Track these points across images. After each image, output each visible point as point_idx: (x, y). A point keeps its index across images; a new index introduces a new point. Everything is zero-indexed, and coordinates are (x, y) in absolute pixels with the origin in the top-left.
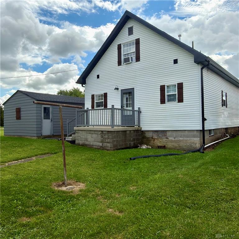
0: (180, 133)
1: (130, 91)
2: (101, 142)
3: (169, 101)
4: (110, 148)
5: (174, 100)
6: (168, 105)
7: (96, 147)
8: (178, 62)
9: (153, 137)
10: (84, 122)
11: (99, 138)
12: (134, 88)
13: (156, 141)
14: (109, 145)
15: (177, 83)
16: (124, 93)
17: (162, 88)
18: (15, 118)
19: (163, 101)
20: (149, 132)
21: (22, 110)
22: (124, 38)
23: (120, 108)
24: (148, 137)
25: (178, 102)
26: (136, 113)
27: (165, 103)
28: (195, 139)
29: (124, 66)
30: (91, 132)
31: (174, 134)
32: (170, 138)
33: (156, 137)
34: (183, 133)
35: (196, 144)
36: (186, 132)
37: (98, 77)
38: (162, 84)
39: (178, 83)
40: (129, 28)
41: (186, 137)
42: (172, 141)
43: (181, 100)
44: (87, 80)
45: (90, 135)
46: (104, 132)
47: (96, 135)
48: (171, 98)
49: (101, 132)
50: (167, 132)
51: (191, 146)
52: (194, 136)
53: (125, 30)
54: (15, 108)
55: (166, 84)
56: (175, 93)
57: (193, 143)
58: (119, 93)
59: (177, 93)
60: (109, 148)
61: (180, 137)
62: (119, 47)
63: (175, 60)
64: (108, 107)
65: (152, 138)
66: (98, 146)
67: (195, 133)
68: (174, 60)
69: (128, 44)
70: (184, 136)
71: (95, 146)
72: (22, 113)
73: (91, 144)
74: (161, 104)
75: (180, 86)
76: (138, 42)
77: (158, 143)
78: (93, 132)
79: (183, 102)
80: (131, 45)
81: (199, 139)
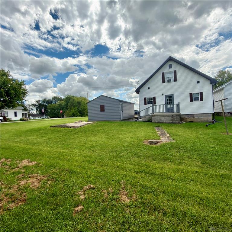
0: (201, 115)
3: (194, 100)
5: (198, 100)
6: (194, 102)
7: (168, 123)
8: (200, 83)
11: (171, 118)
12: (173, 94)
13: (187, 119)
14: (177, 121)
15: (199, 92)
16: (167, 97)
17: (191, 95)
19: (191, 100)
22: (166, 70)
25: (200, 101)
26: (175, 106)
27: (192, 101)
29: (166, 84)
31: (198, 115)
32: (195, 118)
33: (187, 118)
36: (205, 114)
37: (149, 88)
38: (191, 93)
40: (169, 65)
41: (205, 117)
42: (197, 119)
43: (202, 100)
44: (140, 90)
45: (164, 117)
46: (174, 115)
47: (168, 117)
48: (196, 99)
51: (208, 120)
52: (209, 116)
53: (167, 66)
54: (100, 105)
55: (193, 93)
58: (164, 97)
59: (199, 97)
60: (177, 123)
61: (201, 117)
62: (163, 74)
63: (198, 82)
65: (185, 118)
67: (210, 114)
70: (203, 116)
73: (164, 121)
74: (190, 102)
75: (201, 94)
76: (175, 72)
77: (189, 120)
78: (166, 116)
79: (203, 101)
80: (170, 73)
81: (212, 117)
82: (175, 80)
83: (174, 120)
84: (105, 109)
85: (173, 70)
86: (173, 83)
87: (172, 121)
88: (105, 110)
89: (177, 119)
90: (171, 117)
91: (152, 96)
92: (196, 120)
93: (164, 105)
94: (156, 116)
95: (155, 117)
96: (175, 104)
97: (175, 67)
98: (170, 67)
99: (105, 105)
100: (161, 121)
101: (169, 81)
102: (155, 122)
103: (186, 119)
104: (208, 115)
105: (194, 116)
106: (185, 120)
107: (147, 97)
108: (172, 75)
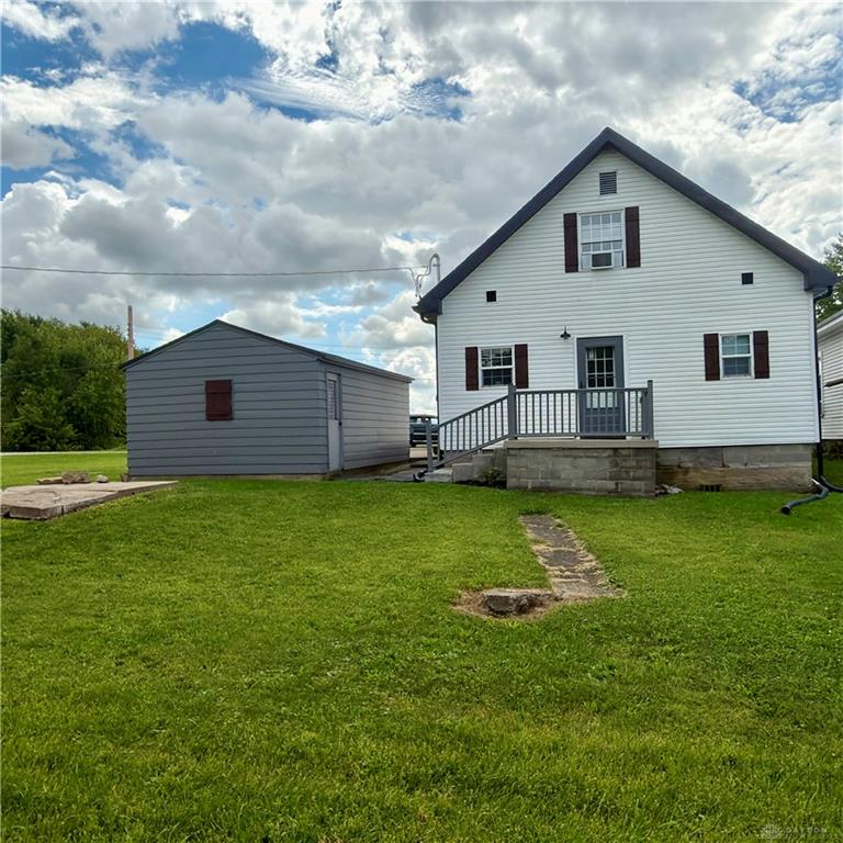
0: (759, 452)
1: (610, 343)
2: (611, 479)
3: (727, 373)
4: (646, 492)
5: (746, 371)
6: (728, 384)
7: (593, 493)
8: (755, 281)
9: (682, 465)
11: (606, 466)
12: (621, 337)
13: (692, 474)
14: (640, 484)
15: (752, 330)
16: (588, 350)
17: (711, 342)
18: (203, 416)
19: (712, 373)
20: (672, 452)
23: (577, 388)
25: (756, 378)
27: (718, 378)
28: (800, 464)
31: (744, 455)
32: (732, 466)
33: (690, 465)
34: (766, 453)
35: (802, 476)
36: (778, 448)
37: (491, 296)
38: (710, 331)
39: (754, 333)
40: (602, 175)
41: (776, 461)
42: (739, 473)
43: (763, 371)
44: (448, 304)
46: (624, 452)
47: (594, 460)
48: (737, 367)
49: (609, 453)
50: (724, 450)
51: (791, 481)
52: (798, 458)
54: (202, 381)
55: (721, 331)
56: (748, 355)
57: (796, 474)
58: (571, 350)
59: (752, 354)
60: (642, 494)
61: (761, 461)
62: (570, 222)
65: (679, 467)
66: (599, 490)
67: (801, 450)
68: (743, 275)
70: (772, 459)
71: (588, 489)
73: (573, 485)
74: (707, 380)
75: (761, 339)
76: (632, 216)
77: (699, 479)
78: (581, 453)
79: (768, 377)
80: (606, 221)
81: (810, 464)
82: (633, 260)
83: (624, 475)
84: (236, 406)
85: (619, 201)
86: (622, 276)
87: (611, 485)
88: (236, 414)
89: (640, 473)
90: (607, 462)
91: (510, 343)
92: (733, 481)
93: (573, 395)
94: (529, 454)
95: (523, 461)
96: (629, 390)
97: (633, 190)
98: (608, 184)
99: (235, 379)
100: (553, 483)
101: (601, 262)
102: (523, 489)
103: (686, 471)
104: (792, 452)
105: (727, 455)
106: (680, 476)
107: (482, 343)
108: (617, 231)
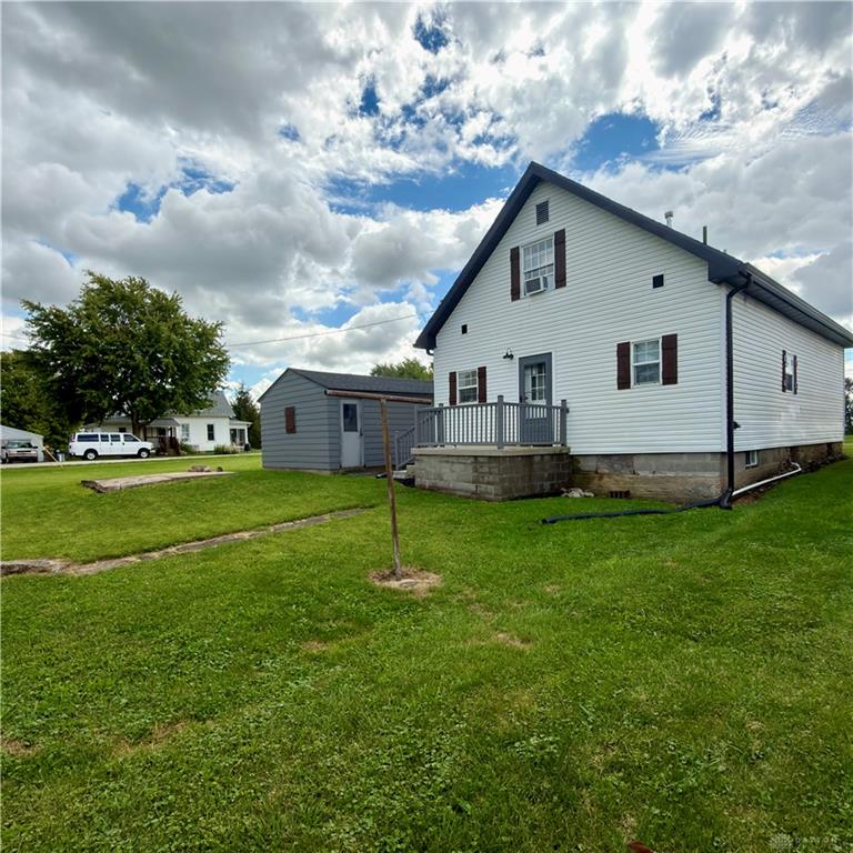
0: (667, 460)
1: (539, 361)
2: (473, 483)
3: (638, 381)
4: (496, 495)
5: (653, 379)
6: (637, 391)
7: (462, 493)
8: (665, 283)
9: (599, 471)
10: (433, 436)
11: (469, 472)
12: (550, 354)
13: (606, 479)
14: (491, 488)
15: (661, 335)
16: (526, 367)
17: (623, 350)
18: (284, 430)
19: (623, 383)
20: (588, 458)
21: (297, 412)
22: (527, 231)
23: (518, 402)
24: (587, 469)
25: (664, 384)
26: (557, 415)
27: (629, 387)
29: (525, 301)
30: (451, 459)
31: (653, 462)
32: (642, 474)
33: (606, 471)
34: (675, 461)
35: (709, 487)
36: (685, 456)
37: (464, 329)
38: (623, 340)
39: (663, 337)
40: (539, 207)
41: (682, 470)
42: (646, 480)
43: (670, 377)
44: (440, 339)
45: (448, 465)
46: (481, 460)
47: (462, 466)
48: (646, 375)
49: (472, 459)
50: (635, 458)
51: (697, 492)
52: (705, 468)
53: (529, 213)
54: (283, 408)
55: (633, 339)
56: (656, 361)
57: (703, 484)
58: (514, 368)
59: (660, 361)
60: (492, 497)
61: (669, 470)
62: (515, 255)
63: (655, 278)
64: (488, 401)
65: (596, 472)
66: (466, 491)
67: (709, 459)
69: (537, 247)
70: (678, 467)
71: (461, 490)
72: (297, 418)
73: (451, 486)
74: (619, 389)
75: (670, 344)
76: (560, 239)
77: (611, 484)
78: (454, 459)
79: (676, 383)
80: (542, 248)
82: (561, 281)
83: (481, 479)
84: (297, 424)
85: (549, 229)
88: (298, 429)
89: (491, 478)
90: (470, 468)
91: (475, 366)
94: (425, 459)
95: (423, 466)
98: (543, 214)
99: (296, 406)
101: (533, 286)
102: (423, 488)
103: (601, 476)
104: (700, 460)
106: (596, 481)
107: (458, 369)
108: (549, 258)
